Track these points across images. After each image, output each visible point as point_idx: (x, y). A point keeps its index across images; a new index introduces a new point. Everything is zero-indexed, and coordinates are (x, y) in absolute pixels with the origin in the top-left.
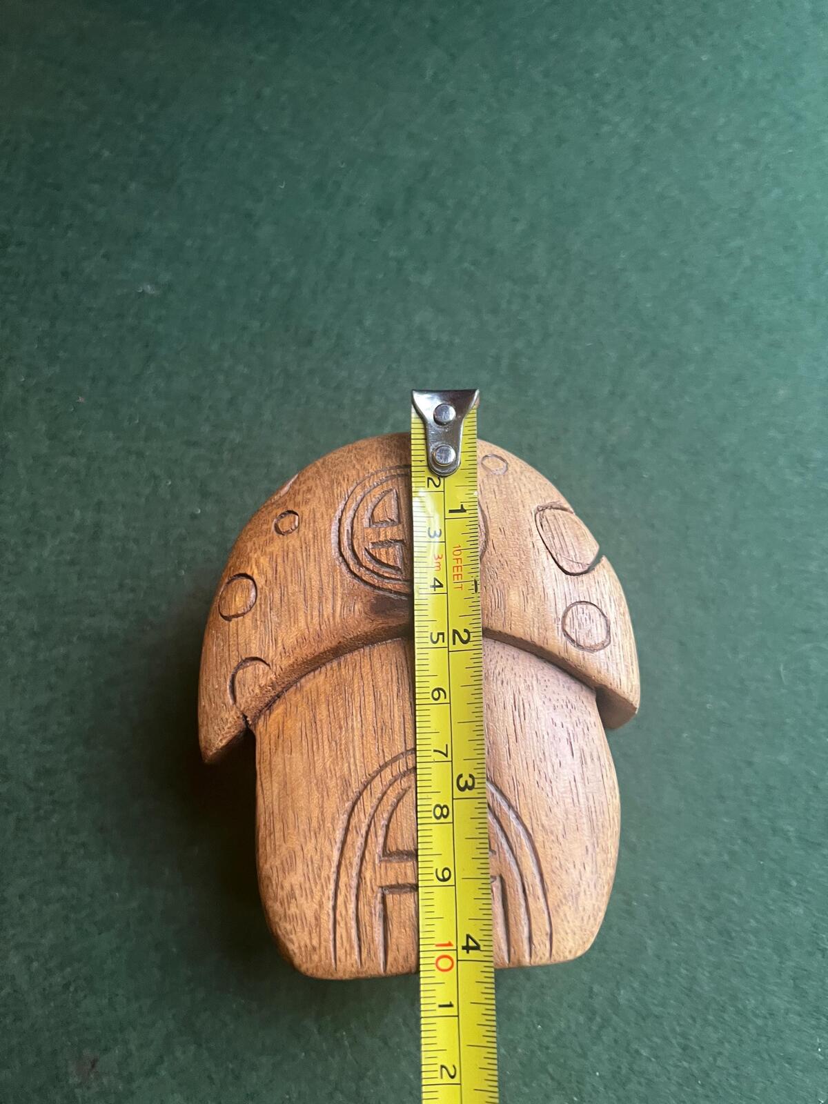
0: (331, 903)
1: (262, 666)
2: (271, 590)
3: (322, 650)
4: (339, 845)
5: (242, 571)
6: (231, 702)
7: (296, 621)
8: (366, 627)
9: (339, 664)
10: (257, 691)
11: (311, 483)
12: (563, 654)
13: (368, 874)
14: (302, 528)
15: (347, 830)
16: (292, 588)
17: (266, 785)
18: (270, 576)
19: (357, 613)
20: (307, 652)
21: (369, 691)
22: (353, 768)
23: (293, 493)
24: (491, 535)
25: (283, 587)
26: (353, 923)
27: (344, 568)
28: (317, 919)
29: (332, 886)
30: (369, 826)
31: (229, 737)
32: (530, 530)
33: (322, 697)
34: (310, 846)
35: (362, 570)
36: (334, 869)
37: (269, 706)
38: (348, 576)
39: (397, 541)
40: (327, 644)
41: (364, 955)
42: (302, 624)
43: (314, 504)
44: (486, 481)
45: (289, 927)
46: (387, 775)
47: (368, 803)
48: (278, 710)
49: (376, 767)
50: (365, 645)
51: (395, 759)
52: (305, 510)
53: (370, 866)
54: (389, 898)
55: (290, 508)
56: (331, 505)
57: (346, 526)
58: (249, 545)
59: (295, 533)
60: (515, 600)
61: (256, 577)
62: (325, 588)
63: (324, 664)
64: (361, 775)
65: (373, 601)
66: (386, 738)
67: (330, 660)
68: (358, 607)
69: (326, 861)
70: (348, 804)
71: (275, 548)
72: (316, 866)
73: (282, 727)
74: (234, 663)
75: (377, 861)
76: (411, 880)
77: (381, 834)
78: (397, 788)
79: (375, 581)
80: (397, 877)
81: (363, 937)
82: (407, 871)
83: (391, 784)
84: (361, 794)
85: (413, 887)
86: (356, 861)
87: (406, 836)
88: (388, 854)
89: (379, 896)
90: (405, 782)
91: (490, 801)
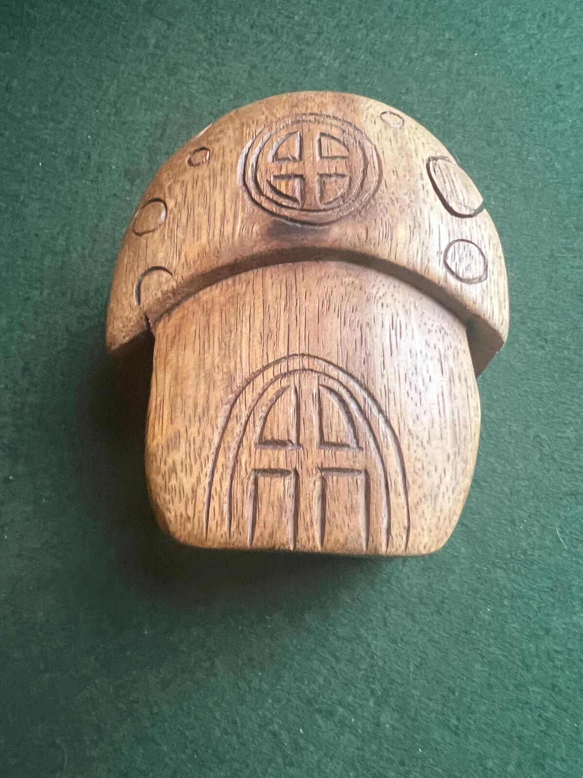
0: (208, 480)
1: (165, 274)
2: (180, 211)
3: (220, 265)
4: (220, 430)
5: (156, 196)
6: (136, 303)
7: (199, 238)
8: (261, 247)
9: (234, 281)
10: (159, 295)
11: (223, 126)
12: (442, 283)
13: (244, 458)
14: (212, 162)
15: (228, 419)
16: (199, 210)
17: (160, 376)
18: (180, 199)
19: (254, 235)
20: (207, 266)
21: (259, 303)
22: (238, 366)
24: (385, 176)
25: (191, 210)
26: (226, 499)
27: (246, 196)
28: (194, 491)
29: (210, 465)
30: (249, 417)
31: (132, 335)
32: (421, 174)
33: (217, 307)
34: (193, 430)
35: (263, 198)
36: (213, 450)
37: (169, 312)
38: (249, 203)
39: (296, 176)
40: (226, 259)
41: (233, 528)
42: (204, 240)
43: (225, 142)
44: (383, 130)
45: (168, 497)
46: (269, 374)
47: (250, 396)
48: (177, 315)
49: (259, 367)
50: (259, 266)
51: (277, 362)
52: (216, 147)
53: (246, 451)
54: (261, 480)
55: (204, 144)
56: (240, 142)
57: (252, 160)
58: (165, 175)
59: (205, 166)
60: (402, 232)
61: (167, 200)
62: (228, 210)
63: (221, 280)
64: (245, 372)
65: (271, 226)
66: (271, 343)
67: (226, 278)
68: (256, 228)
69: (207, 443)
70: (231, 396)
71: (187, 177)
72: (197, 446)
73: (178, 329)
74: (141, 271)
75: (253, 447)
76: (282, 466)
77: (259, 424)
78: (277, 386)
79: (274, 208)
80: (270, 463)
81: (234, 512)
82: (279, 458)
83: (272, 382)
84: (244, 388)
85: (283, 473)
86: (234, 445)
87: (281, 428)
88: (263, 442)
89: (252, 477)
90: (285, 382)
91: (362, 405)
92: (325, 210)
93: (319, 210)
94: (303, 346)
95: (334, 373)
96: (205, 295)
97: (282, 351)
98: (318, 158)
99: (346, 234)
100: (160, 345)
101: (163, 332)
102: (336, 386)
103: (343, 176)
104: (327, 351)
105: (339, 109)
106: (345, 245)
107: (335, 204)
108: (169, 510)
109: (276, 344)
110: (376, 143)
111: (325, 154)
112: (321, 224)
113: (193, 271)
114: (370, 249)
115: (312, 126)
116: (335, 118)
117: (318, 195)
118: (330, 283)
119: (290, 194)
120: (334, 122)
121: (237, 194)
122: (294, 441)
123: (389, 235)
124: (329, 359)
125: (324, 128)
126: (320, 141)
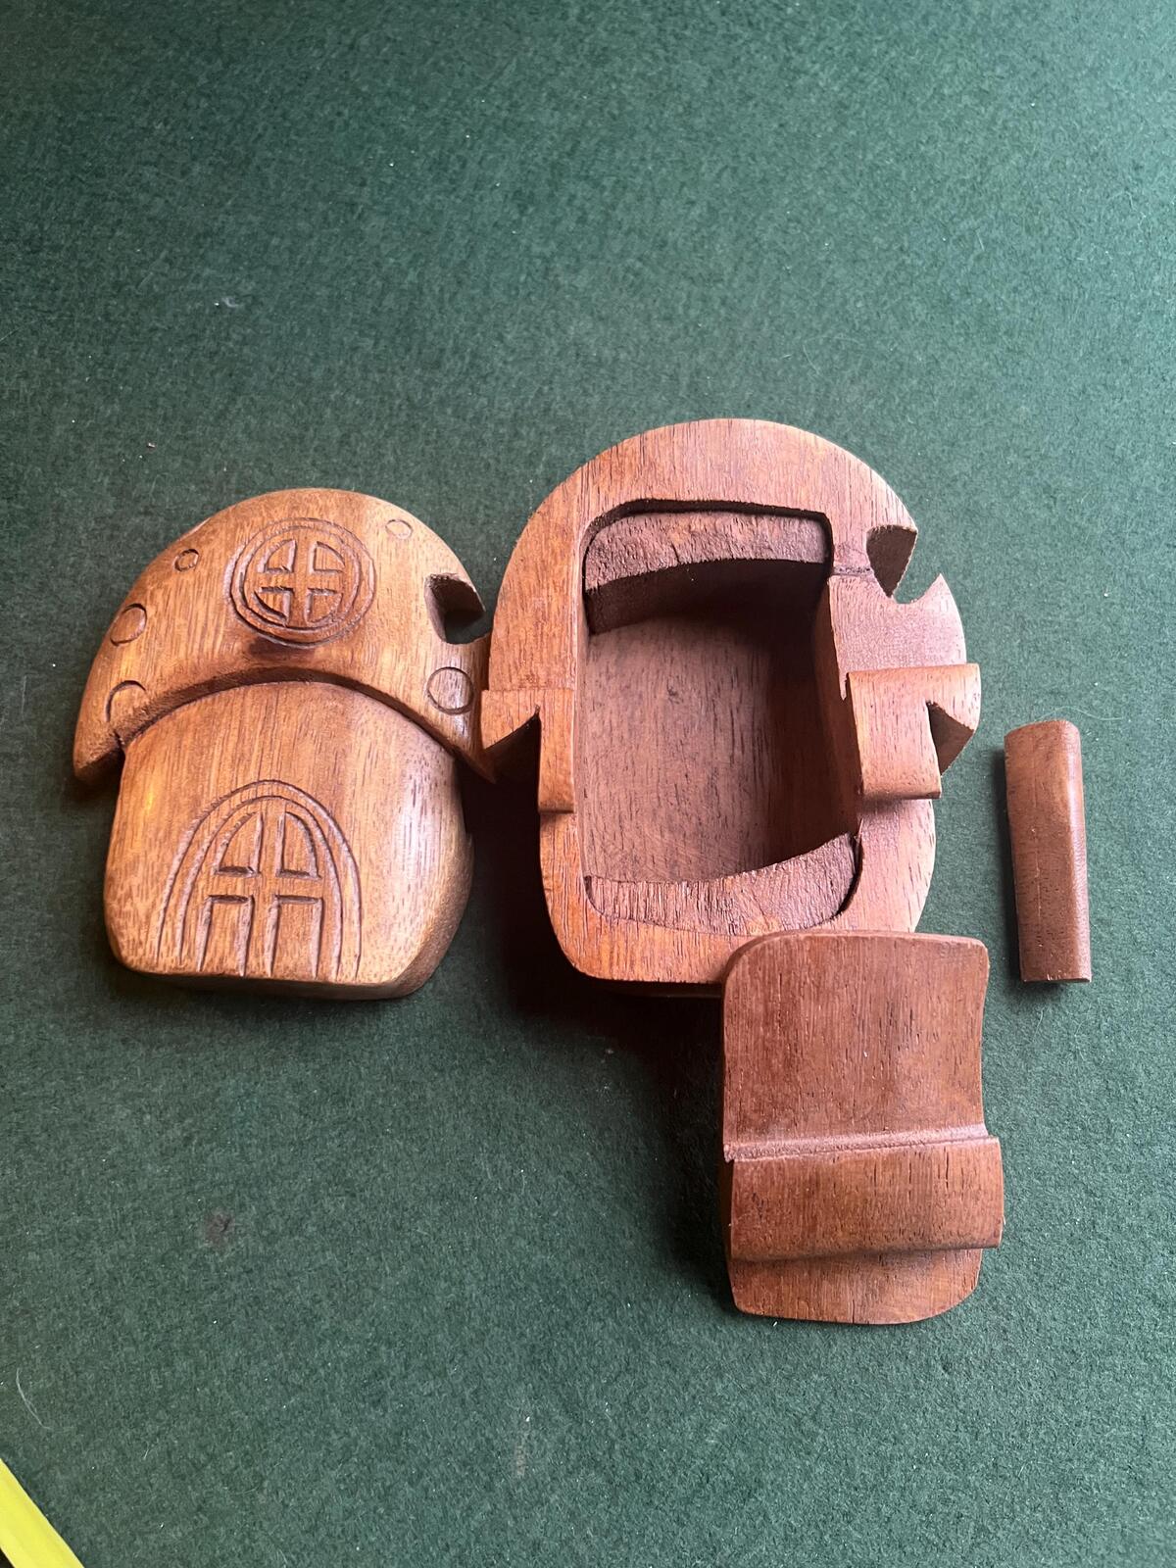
0: (163, 905)
1: (138, 689)
2: (159, 621)
3: (196, 682)
4: (180, 856)
5: (137, 602)
6: (105, 719)
7: (177, 652)
8: (242, 666)
9: (214, 700)
10: (131, 712)
11: (217, 526)
12: (422, 713)
13: (201, 884)
14: (199, 567)
15: (190, 843)
16: (179, 621)
17: (125, 798)
18: (160, 608)
19: (235, 651)
20: (184, 682)
21: (235, 724)
22: (206, 790)
23: (201, 533)
24: (378, 594)
25: (171, 619)
26: (180, 925)
27: (231, 608)
28: (148, 917)
29: (167, 890)
30: (211, 842)
31: (100, 753)
32: (417, 595)
33: (191, 727)
34: (153, 855)
35: (248, 612)
36: (172, 876)
37: (142, 729)
38: (233, 616)
39: (286, 589)
40: (203, 676)
41: (185, 953)
42: (182, 654)
43: (214, 545)
44: (385, 543)
45: (122, 922)
46: (237, 799)
47: (213, 822)
48: (150, 733)
49: (227, 792)
50: (241, 684)
51: (246, 787)
52: (205, 550)
53: (204, 876)
54: (217, 906)
55: (193, 547)
56: (230, 547)
57: (241, 569)
58: (149, 577)
59: (191, 570)
60: (387, 658)
61: (148, 608)
62: (210, 623)
63: (200, 698)
64: (212, 796)
65: (253, 642)
66: (242, 768)
67: (206, 695)
68: (237, 645)
69: (166, 869)
70: (195, 821)
71: (171, 583)
72: (155, 870)
73: (150, 750)
74: (114, 685)
75: (212, 873)
76: (239, 893)
77: (221, 849)
78: (243, 812)
79: (259, 624)
80: (227, 889)
81: (187, 937)
82: (237, 885)
83: (239, 807)
84: (209, 813)
85: (241, 900)
86: (193, 871)
87: (242, 854)
88: (224, 869)
89: (209, 904)
90: (250, 809)
91: (326, 834)
92: (312, 629)
93: (306, 629)
94: (274, 772)
95: (303, 800)
96: (181, 713)
97: (252, 777)
98: (311, 570)
99: (330, 656)
100: (130, 764)
101: (133, 752)
102: (303, 815)
103: (335, 592)
104: (298, 777)
105: (342, 514)
106: (330, 667)
107: (323, 622)
108: (122, 935)
109: (247, 770)
110: (375, 558)
111: (319, 566)
112: (308, 644)
113: (168, 687)
114: (354, 674)
115: (310, 533)
116: (336, 525)
117: (307, 611)
118: (313, 706)
119: (277, 609)
120: (334, 530)
121: (222, 605)
122: (255, 869)
123: (375, 661)
124: (298, 786)
125: (320, 537)
126: (315, 551)
